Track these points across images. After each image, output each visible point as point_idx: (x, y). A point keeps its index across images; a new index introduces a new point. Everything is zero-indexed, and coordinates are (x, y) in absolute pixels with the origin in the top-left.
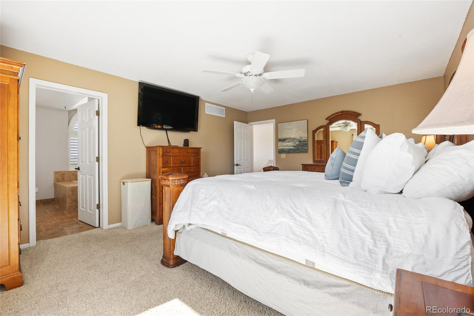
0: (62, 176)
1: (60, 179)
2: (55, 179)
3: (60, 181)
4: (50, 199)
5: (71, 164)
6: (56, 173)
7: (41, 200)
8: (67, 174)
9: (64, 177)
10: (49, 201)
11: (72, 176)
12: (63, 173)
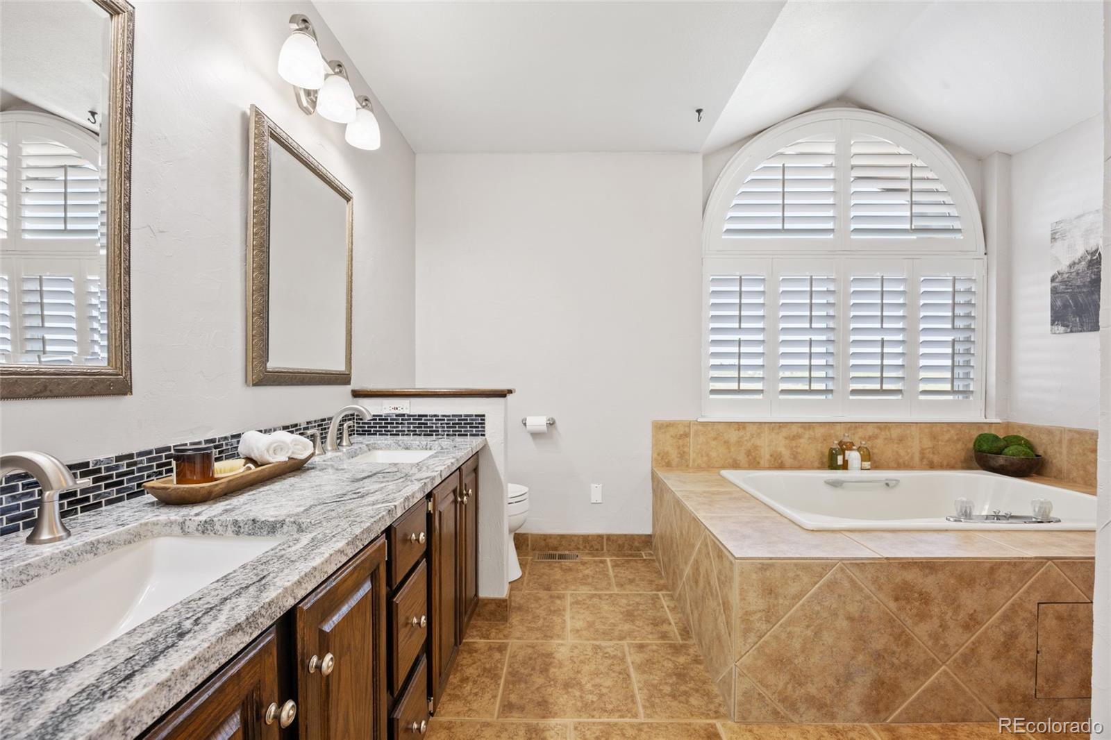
0: (681, 442)
1: (674, 455)
2: (655, 455)
3: (674, 464)
4: (640, 536)
5: (713, 392)
6: (660, 427)
7: (609, 537)
8: (696, 434)
9: (686, 449)
10: (636, 544)
11: (713, 443)
12: (681, 430)
